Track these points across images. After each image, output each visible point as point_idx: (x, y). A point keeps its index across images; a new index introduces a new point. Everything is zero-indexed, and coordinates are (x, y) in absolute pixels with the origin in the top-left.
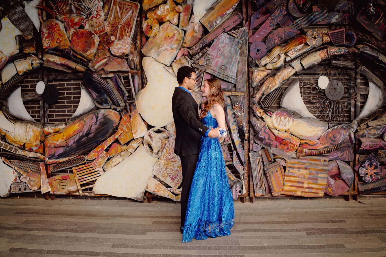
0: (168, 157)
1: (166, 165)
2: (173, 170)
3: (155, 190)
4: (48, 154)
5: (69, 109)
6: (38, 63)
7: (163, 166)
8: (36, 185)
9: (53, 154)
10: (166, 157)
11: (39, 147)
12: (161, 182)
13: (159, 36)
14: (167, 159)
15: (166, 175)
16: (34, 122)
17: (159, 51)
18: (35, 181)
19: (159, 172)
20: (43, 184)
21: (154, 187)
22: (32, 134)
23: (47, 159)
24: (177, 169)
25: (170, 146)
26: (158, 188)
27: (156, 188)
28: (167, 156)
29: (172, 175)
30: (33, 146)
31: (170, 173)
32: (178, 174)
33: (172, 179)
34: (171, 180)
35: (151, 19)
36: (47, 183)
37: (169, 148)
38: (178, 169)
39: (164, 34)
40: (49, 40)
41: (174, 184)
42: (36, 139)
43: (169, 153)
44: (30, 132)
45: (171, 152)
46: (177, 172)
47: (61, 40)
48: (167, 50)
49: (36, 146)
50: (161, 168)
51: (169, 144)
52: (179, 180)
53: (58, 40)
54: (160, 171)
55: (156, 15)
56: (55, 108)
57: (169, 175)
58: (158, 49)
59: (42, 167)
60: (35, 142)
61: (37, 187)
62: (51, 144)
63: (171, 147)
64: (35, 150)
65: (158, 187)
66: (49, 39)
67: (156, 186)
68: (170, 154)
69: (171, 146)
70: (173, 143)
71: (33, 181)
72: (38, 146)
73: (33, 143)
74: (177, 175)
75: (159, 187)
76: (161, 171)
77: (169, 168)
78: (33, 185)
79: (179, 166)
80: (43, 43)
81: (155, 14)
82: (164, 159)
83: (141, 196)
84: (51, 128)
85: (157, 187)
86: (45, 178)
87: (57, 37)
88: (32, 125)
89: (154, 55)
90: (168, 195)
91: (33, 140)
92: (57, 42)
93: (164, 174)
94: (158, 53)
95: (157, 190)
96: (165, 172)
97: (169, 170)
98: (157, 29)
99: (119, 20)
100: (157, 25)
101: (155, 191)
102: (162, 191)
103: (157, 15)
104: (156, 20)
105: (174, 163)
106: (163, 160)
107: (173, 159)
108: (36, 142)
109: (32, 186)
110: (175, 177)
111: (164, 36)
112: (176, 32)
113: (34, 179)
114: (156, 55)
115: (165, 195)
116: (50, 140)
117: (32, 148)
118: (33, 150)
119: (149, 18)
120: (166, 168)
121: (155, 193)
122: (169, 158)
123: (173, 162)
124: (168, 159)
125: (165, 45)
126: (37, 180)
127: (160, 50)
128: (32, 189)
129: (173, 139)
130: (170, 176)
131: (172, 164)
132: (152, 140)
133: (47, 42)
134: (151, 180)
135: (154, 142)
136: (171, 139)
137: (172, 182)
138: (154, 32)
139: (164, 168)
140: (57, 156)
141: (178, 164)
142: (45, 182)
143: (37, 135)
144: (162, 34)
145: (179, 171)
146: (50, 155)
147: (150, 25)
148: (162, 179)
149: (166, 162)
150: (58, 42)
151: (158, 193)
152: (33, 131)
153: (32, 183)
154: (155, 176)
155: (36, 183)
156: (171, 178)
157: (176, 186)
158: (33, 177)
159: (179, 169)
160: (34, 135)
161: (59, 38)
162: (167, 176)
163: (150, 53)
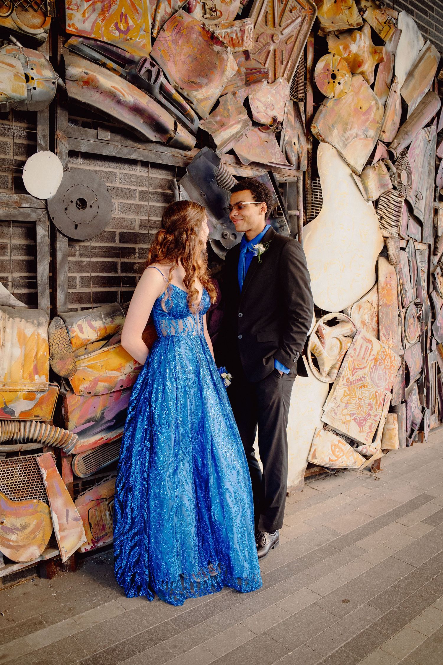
0: (351, 377)
1: (346, 396)
2: (360, 406)
3: (331, 458)
4: (80, 418)
5: (126, 260)
6: (47, 80)
7: (341, 399)
8: (31, 539)
9: (99, 415)
10: (347, 380)
11: (42, 399)
12: (342, 436)
13: (346, 102)
14: (349, 384)
15: (348, 418)
16: (13, 307)
17: (346, 136)
18: (24, 527)
19: (333, 415)
20: (62, 529)
21: (330, 451)
22: (18, 352)
23: (76, 436)
24: (368, 401)
25: (355, 353)
26: (338, 452)
27: (333, 452)
28: (349, 376)
29: (358, 417)
30: (17, 399)
31: (354, 414)
32: (371, 412)
33: (360, 424)
34: (358, 428)
35: (336, 56)
36: (75, 520)
37: (354, 358)
38: (371, 400)
39: (353, 99)
40: (94, 10)
41: (365, 434)
42: (36, 371)
43: (354, 369)
44: (8, 345)
45: (357, 367)
46: (369, 407)
47: (131, 23)
48: (358, 138)
49: (30, 396)
50: (337, 405)
51: (355, 349)
52: (372, 424)
53: (121, 21)
54: (335, 413)
55: (348, 51)
56: (81, 255)
57: (353, 418)
58: (345, 130)
59: (46, 469)
60: (28, 381)
61: (40, 547)
62: (95, 382)
63: (358, 356)
64: (22, 413)
65: (337, 450)
66: (93, 4)
67: (333, 447)
68: (355, 371)
69: (357, 354)
70: (361, 346)
71: (17, 529)
72: (39, 396)
73: (19, 387)
74: (369, 415)
75: (340, 448)
76: (336, 411)
77: (353, 402)
78: (21, 543)
79: (373, 395)
80: (68, 11)
81: (346, 48)
82: (344, 384)
83: (300, 479)
84: (92, 327)
85: (335, 449)
86: (66, 504)
87: (123, 10)
88: (11, 315)
89: (338, 143)
90: (353, 461)
91: (18, 373)
92: (116, 25)
93: (344, 417)
94: (344, 139)
95: (337, 457)
96: (345, 411)
97: (352, 407)
98: (345, 83)
99: (273, 29)
100: (347, 76)
101: (332, 461)
102: (344, 457)
103: (350, 52)
104: (345, 63)
105: (363, 389)
106: (343, 387)
107: (360, 382)
108: (32, 379)
109: (17, 548)
110: (365, 420)
111: (353, 105)
112: (373, 103)
113: (18, 522)
114: (341, 145)
115: (348, 464)
116: (89, 367)
117: (11, 406)
118: (12, 412)
119: (332, 52)
120: (347, 404)
121: (333, 464)
122: (352, 380)
123: (361, 387)
124: (351, 384)
125: (356, 126)
126: (34, 523)
127: (348, 133)
128: (22, 559)
129: (362, 338)
130: (355, 419)
131: (358, 392)
132: (322, 343)
133: (84, 14)
134: (320, 436)
135: (326, 348)
136: (358, 337)
137: (360, 432)
138: (338, 88)
139: (344, 405)
140: (113, 419)
141: (372, 390)
142: (70, 519)
143: (41, 353)
144: (351, 99)
145: (373, 405)
146: (89, 421)
147: (331, 69)
148: (343, 429)
149: (347, 391)
150: (122, 27)
151: (337, 462)
152: (22, 340)
153: (13, 537)
154: (326, 425)
155: (33, 532)
156: (357, 423)
157: (368, 439)
158: (17, 515)
159: (373, 401)
160: (26, 357)
161: (126, 16)
162: (350, 421)
163: (332, 134)
